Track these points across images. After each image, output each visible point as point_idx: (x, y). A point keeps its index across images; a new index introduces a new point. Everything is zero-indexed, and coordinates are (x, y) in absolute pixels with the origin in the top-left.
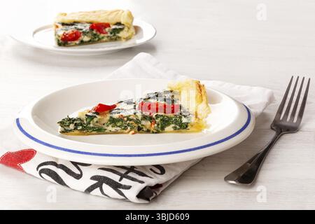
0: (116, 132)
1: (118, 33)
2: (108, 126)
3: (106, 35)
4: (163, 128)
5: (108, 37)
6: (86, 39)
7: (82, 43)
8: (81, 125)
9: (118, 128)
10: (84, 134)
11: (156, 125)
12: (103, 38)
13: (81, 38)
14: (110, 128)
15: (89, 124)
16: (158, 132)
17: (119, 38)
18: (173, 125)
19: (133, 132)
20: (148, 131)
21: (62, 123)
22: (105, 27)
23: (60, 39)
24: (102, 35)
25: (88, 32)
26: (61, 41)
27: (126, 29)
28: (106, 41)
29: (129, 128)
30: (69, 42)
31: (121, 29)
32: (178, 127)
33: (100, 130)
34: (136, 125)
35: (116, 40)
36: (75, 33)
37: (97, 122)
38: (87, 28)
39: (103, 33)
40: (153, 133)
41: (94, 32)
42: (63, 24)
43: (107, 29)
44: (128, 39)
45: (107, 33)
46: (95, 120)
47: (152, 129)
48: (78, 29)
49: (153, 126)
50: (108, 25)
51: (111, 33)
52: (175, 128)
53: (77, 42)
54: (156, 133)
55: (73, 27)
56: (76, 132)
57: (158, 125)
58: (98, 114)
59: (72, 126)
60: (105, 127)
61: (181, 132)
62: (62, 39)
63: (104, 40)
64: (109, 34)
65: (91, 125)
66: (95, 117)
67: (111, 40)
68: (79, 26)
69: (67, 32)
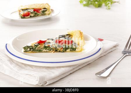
0: (46, 52)
1: (45, 12)
2: (43, 49)
3: (40, 13)
4: (66, 50)
5: (41, 14)
6: (32, 15)
7: (31, 17)
8: (32, 49)
9: (48, 50)
10: (34, 52)
11: (63, 49)
12: (39, 14)
13: (30, 15)
14: (44, 50)
15: (36, 48)
16: (64, 52)
17: (45, 14)
18: (70, 49)
19: (53, 52)
20: (60, 51)
21: (24, 48)
22: (40, 10)
23: (22, 16)
24: (38, 13)
25: (33, 12)
26: (22, 17)
27: (48, 10)
28: (40, 16)
29: (52, 50)
30: (26, 17)
31: (46, 11)
32: (72, 50)
33: (40, 51)
34: (55, 49)
35: (44, 15)
36: (28, 13)
37: (39, 48)
38: (32, 11)
39: (39, 12)
40: (62, 52)
41: (35, 12)
42: (22, 10)
43: (40, 11)
44: (49, 14)
45: (40, 12)
46: (38, 47)
47: (61, 51)
48: (29, 11)
49: (62, 49)
50: (41, 9)
51: (42, 12)
52: (71, 50)
53: (29, 17)
54: (63, 52)
55: (27, 11)
56: (30, 52)
57: (64, 49)
58: (39, 44)
59: (29, 49)
60: (42, 50)
61: (73, 52)
62: (23, 16)
63: (39, 15)
64: (41, 13)
65: (36, 49)
66: (38, 45)
67: (42, 15)
68: (29, 10)
69: (24, 13)
